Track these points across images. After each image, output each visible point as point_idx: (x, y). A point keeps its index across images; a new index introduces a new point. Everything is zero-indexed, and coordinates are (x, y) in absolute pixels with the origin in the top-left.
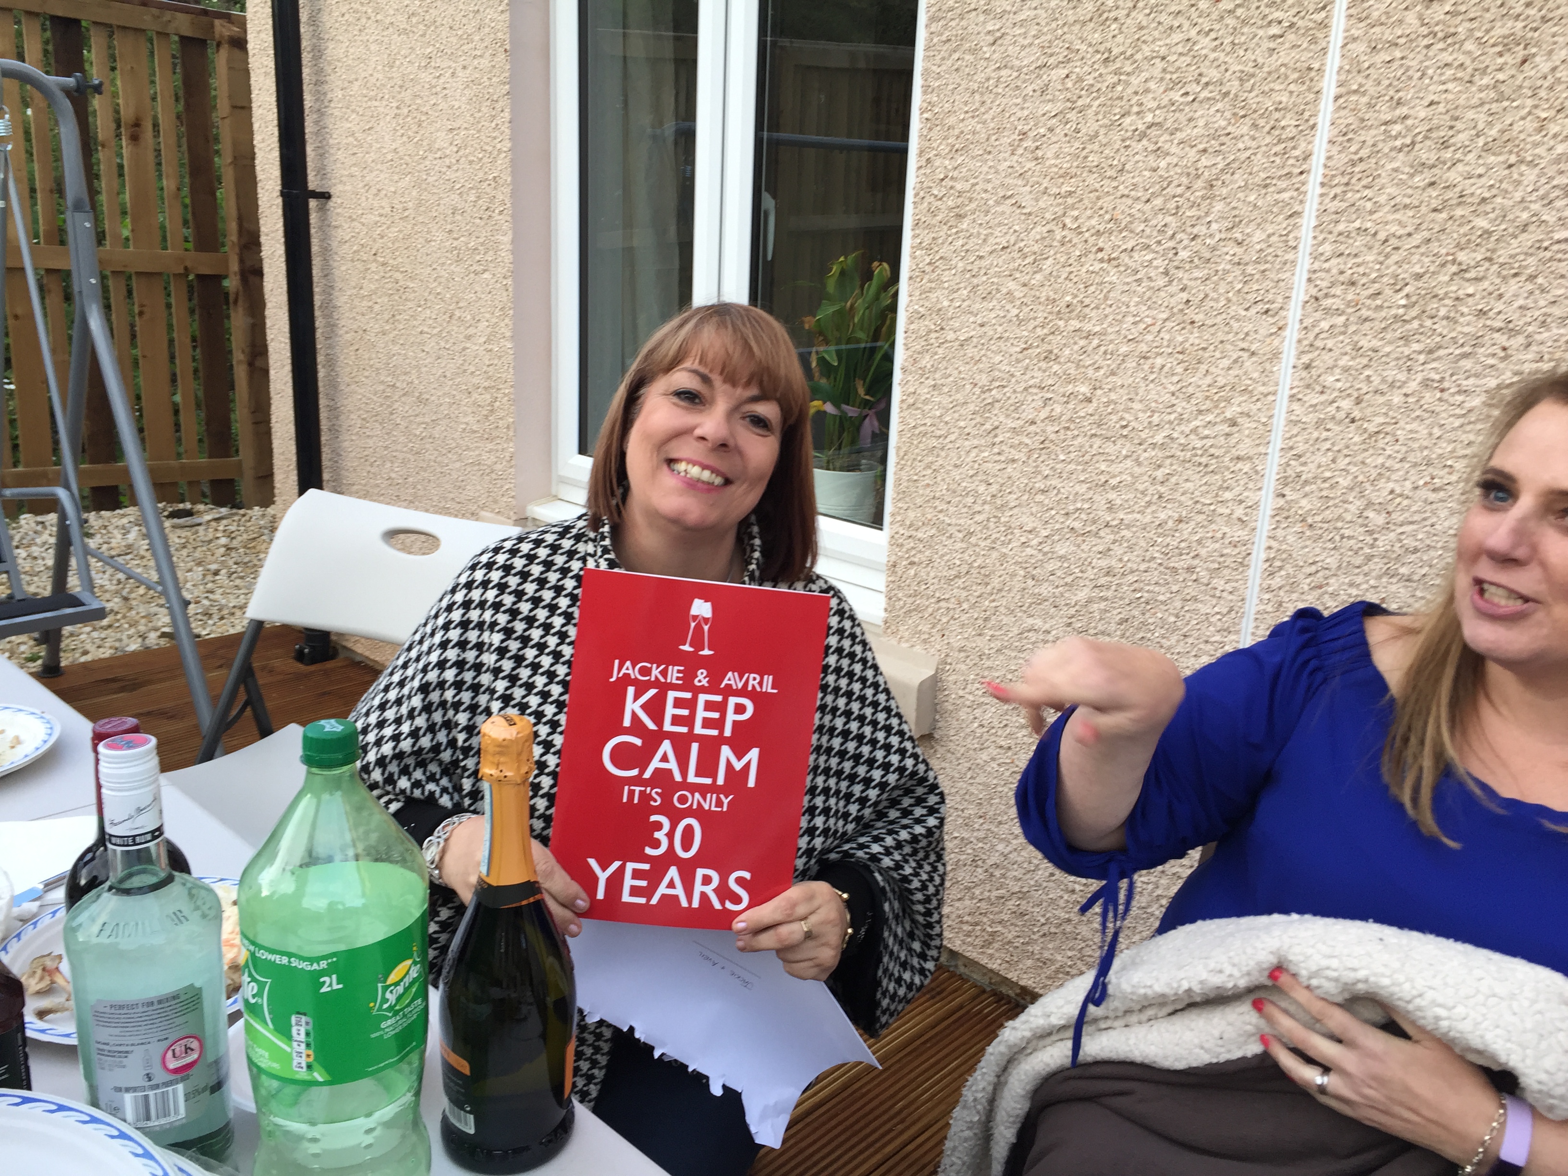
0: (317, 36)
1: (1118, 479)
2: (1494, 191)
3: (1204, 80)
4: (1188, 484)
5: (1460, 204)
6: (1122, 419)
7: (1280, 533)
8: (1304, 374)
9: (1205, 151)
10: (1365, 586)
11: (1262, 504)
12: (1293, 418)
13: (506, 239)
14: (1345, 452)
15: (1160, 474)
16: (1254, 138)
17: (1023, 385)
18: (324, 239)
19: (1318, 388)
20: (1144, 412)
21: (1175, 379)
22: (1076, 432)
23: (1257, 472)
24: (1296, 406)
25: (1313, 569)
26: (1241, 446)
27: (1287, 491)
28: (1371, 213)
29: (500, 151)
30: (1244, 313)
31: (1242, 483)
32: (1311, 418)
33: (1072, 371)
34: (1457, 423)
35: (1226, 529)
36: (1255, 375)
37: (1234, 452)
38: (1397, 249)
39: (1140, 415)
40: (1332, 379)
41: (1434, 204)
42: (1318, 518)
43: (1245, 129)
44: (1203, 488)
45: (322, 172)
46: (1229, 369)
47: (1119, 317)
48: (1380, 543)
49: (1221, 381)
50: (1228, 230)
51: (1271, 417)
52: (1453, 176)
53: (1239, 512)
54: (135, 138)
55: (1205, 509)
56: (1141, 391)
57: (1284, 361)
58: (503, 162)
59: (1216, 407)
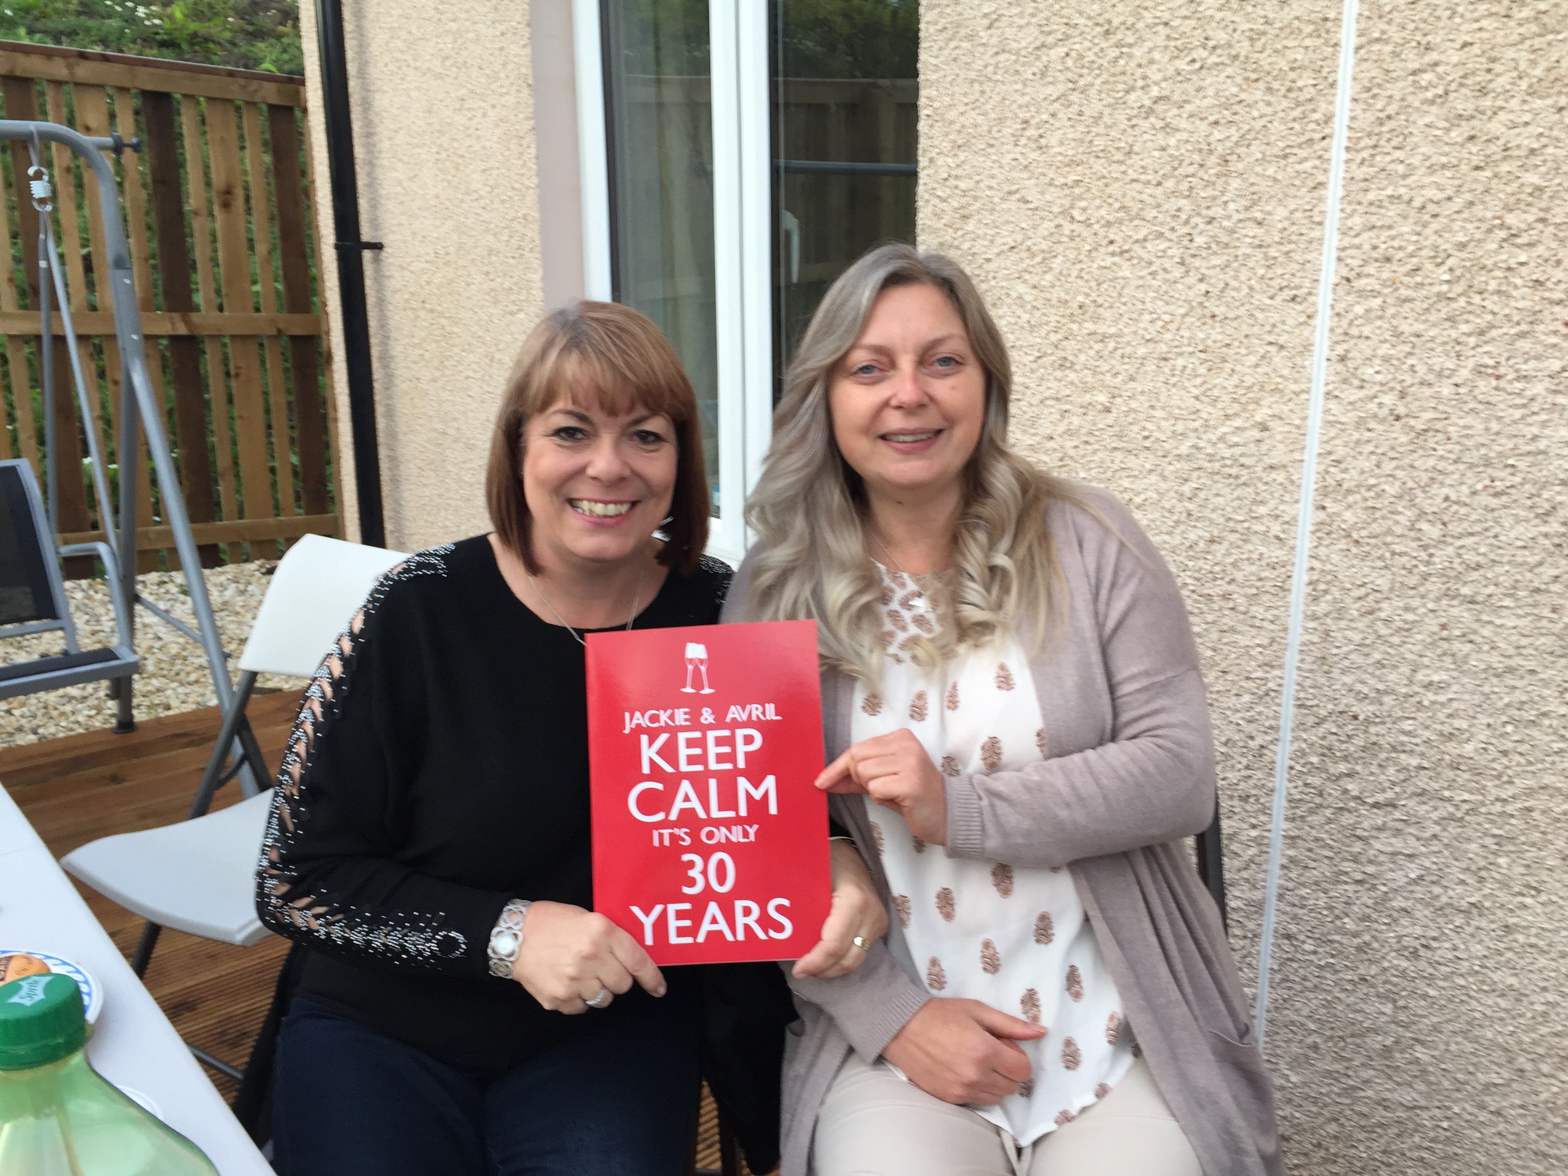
1: (1143, 497)
2: (1544, 141)
3: (1211, 43)
4: (1220, 500)
5: (1505, 159)
6: (1144, 429)
7: (1323, 551)
8: (1340, 367)
9: (1216, 123)
10: (1422, 610)
11: (1300, 519)
12: (1331, 418)
13: (536, 277)
14: (1392, 454)
15: (1187, 489)
16: (1269, 104)
17: (1039, 397)
18: (380, 289)
19: (1356, 383)
20: (1167, 419)
21: (1199, 381)
22: (1096, 447)
23: (1292, 482)
24: (1333, 405)
25: (1362, 591)
26: (1274, 453)
27: (1327, 503)
28: (1404, 177)
29: (528, 188)
30: (1268, 302)
31: (1276, 495)
32: (1349, 418)
33: (1089, 379)
34: (1518, 414)
35: (1263, 549)
36: (1286, 372)
37: (1268, 461)
38: (1435, 216)
39: (1163, 423)
40: (1371, 371)
41: (1476, 160)
42: (1364, 533)
43: (1259, 95)
44: (1236, 503)
45: (375, 223)
46: (1257, 366)
47: (1135, 316)
48: (1436, 559)
49: (1249, 381)
50: (1247, 209)
51: (1305, 418)
52: (1495, 127)
53: (1276, 528)
54: (227, 208)
55: (1239, 527)
56: (1163, 398)
57: (1316, 354)
58: (531, 197)
59: (1245, 410)
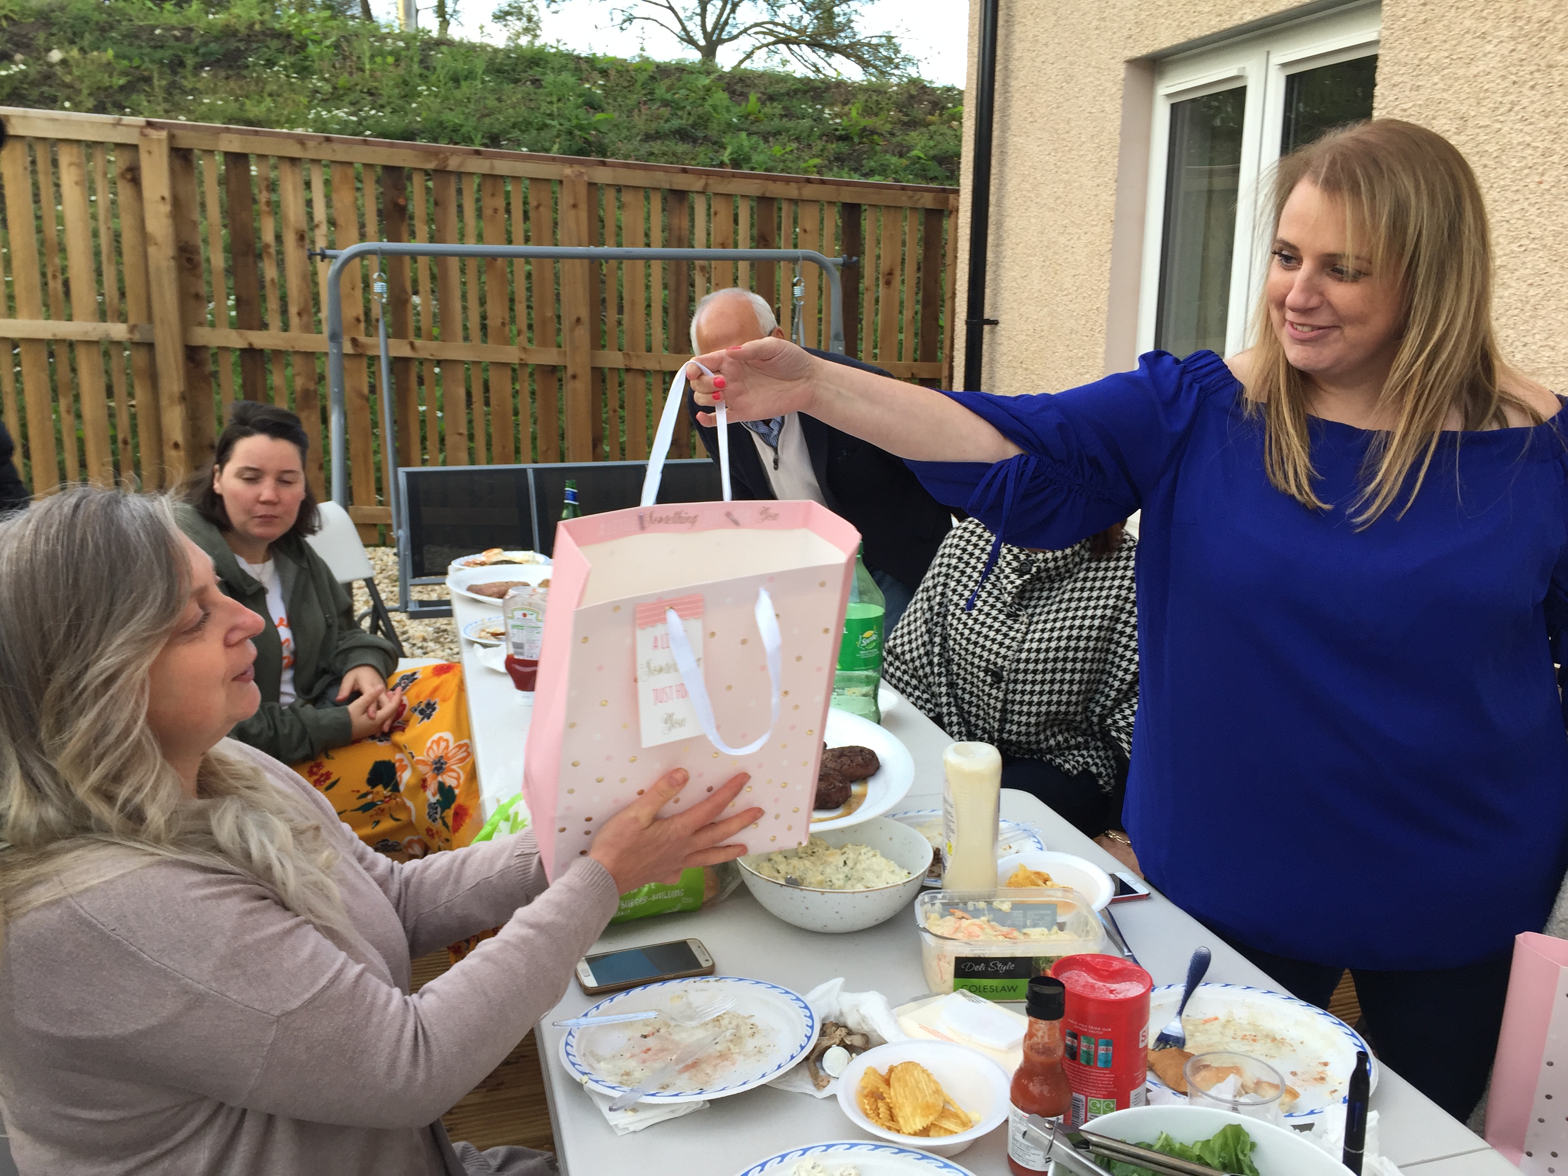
0: (1000, 213)
3: (1532, 236)
13: (1101, 350)
18: (993, 352)
29: (1102, 290)
45: (995, 307)
54: (888, 283)
58: (1104, 296)
